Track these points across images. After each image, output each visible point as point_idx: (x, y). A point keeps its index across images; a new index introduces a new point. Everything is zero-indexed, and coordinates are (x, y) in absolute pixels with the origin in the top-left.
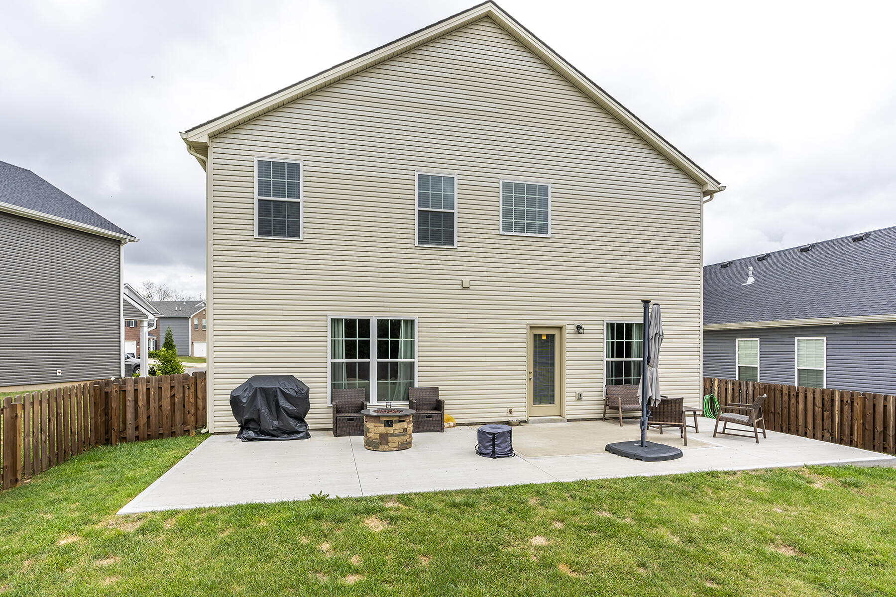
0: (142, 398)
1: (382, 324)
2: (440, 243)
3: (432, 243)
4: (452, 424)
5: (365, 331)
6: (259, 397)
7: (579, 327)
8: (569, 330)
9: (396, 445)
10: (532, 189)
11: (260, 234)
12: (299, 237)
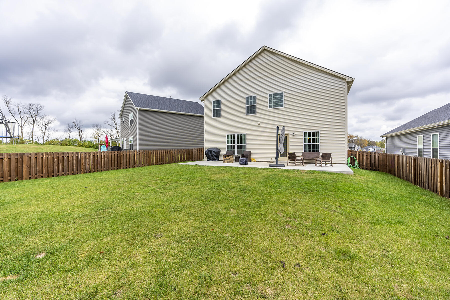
0: (195, 152)
1: (238, 136)
2: (252, 114)
3: (250, 114)
4: (254, 161)
5: (234, 137)
6: (209, 152)
7: (294, 134)
8: (291, 135)
9: (227, 162)
10: (278, 94)
11: (213, 117)
12: (220, 116)
